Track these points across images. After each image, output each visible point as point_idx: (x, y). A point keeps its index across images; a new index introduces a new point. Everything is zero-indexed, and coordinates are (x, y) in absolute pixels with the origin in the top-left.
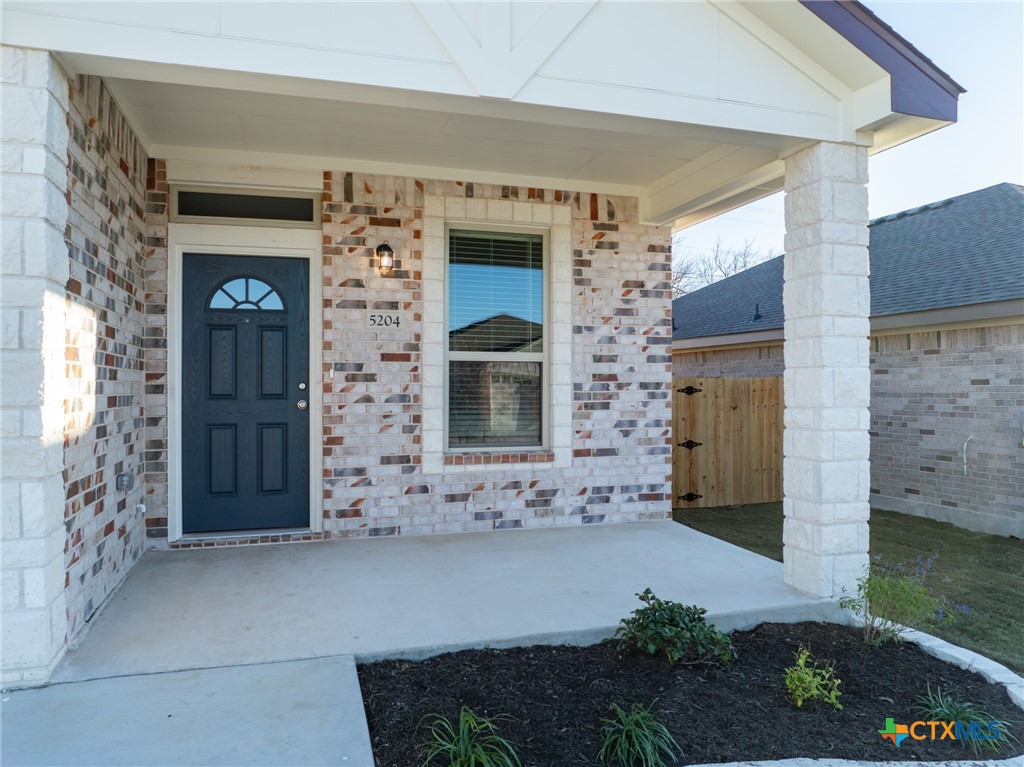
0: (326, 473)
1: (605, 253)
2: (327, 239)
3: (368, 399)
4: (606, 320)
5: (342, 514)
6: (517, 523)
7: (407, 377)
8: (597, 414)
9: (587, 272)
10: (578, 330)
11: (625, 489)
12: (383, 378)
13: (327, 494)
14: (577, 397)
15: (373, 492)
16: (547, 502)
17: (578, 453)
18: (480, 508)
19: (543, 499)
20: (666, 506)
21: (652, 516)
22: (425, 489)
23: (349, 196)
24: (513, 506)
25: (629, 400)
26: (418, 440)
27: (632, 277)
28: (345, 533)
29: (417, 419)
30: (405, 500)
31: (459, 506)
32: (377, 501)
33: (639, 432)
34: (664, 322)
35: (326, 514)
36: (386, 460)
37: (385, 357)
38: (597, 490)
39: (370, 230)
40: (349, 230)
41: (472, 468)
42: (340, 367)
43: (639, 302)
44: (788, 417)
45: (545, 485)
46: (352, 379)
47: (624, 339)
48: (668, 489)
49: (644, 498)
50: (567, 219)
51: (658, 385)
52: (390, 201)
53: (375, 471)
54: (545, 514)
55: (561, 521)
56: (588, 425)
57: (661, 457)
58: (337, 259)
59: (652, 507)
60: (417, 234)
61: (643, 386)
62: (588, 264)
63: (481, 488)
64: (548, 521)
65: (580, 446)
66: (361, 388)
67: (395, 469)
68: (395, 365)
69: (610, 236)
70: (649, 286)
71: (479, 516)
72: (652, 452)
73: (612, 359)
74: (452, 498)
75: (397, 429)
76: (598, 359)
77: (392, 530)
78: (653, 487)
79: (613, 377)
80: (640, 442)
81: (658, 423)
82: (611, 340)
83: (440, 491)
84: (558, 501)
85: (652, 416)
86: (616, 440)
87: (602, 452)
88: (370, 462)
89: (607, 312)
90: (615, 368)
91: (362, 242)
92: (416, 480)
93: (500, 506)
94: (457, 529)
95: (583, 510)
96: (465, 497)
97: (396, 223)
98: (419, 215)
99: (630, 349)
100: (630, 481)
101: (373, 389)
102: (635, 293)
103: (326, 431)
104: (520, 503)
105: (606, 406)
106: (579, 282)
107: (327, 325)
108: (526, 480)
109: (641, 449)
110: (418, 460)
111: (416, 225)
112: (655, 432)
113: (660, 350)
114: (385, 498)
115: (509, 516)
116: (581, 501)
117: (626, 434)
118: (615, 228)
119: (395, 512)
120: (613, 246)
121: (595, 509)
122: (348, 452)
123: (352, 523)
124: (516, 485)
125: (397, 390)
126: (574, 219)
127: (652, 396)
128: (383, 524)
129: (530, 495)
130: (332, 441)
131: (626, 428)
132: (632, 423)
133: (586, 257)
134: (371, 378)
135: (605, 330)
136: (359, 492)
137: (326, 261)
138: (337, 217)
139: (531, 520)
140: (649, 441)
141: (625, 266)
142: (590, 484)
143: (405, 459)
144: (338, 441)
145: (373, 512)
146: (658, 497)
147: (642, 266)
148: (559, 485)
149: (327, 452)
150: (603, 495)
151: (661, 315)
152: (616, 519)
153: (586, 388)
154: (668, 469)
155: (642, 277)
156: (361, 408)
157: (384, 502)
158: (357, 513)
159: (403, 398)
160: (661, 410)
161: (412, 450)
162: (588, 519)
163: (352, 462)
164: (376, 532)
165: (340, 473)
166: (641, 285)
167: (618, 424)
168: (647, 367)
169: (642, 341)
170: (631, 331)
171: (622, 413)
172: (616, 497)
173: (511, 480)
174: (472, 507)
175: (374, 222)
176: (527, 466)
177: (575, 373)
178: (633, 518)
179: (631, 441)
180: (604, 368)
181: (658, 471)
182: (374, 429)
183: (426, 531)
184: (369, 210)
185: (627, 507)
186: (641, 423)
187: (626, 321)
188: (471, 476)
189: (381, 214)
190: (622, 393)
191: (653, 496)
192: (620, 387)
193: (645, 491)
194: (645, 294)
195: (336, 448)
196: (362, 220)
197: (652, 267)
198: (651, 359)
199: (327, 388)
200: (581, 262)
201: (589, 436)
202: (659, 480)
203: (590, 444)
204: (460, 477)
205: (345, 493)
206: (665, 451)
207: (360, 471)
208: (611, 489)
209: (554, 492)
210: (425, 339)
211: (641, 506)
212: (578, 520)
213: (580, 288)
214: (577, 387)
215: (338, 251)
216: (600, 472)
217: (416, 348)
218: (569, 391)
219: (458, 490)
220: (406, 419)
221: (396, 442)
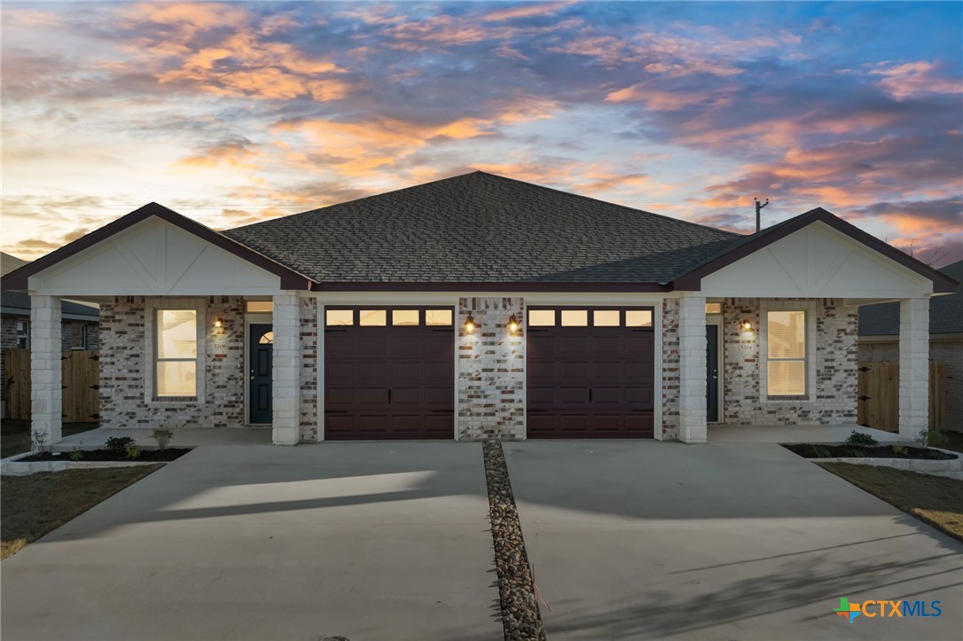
0: (725, 402)
1: (829, 318)
2: (725, 319)
3: (740, 376)
4: (830, 345)
5: (731, 416)
6: (794, 423)
7: (754, 368)
8: (826, 382)
9: (822, 326)
10: (818, 349)
11: (837, 412)
12: (745, 368)
13: (726, 409)
14: (818, 375)
15: (742, 409)
16: (806, 416)
17: (818, 397)
18: (780, 417)
19: (805, 414)
20: (855, 419)
21: (848, 423)
22: (760, 409)
23: (733, 303)
24: (793, 416)
25: (840, 376)
26: (758, 391)
27: (840, 327)
28: (732, 423)
29: (758, 383)
30: (753, 413)
31: (773, 415)
32: (743, 412)
33: (844, 389)
34: (855, 345)
35: (725, 416)
36: (746, 398)
37: (746, 361)
38: (826, 412)
39: (741, 315)
40: (734, 315)
41: (777, 402)
42: (730, 364)
43: (844, 337)
44: (901, 384)
45: (805, 409)
46: (735, 368)
47: (838, 352)
48: (856, 412)
49: (845, 415)
50: (814, 306)
51: (852, 371)
52: (748, 304)
53: (743, 402)
54: (805, 420)
55: (812, 423)
56: (823, 386)
57: (853, 400)
58: (730, 326)
59: (849, 419)
60: (757, 315)
61: (845, 371)
62: (823, 323)
63: (781, 409)
64: (806, 423)
65: (819, 394)
66: (738, 372)
67: (749, 401)
68: (750, 363)
69: (832, 312)
70: (848, 331)
71: (780, 420)
72: (849, 397)
73: (833, 360)
74: (770, 412)
75: (750, 387)
76: (827, 360)
77: (748, 423)
78: (849, 411)
79: (833, 367)
80: (844, 393)
81: (852, 386)
82: (832, 353)
83: (766, 409)
84: (810, 415)
85: (849, 382)
86: (835, 393)
87: (828, 397)
88: (741, 398)
89: (830, 342)
90: (834, 364)
91: (738, 319)
92: (757, 405)
93: (788, 416)
94: (772, 424)
95: (820, 419)
96: (775, 412)
97: (750, 312)
98: (758, 308)
99: (840, 356)
100: (840, 409)
101: (742, 372)
102: (842, 334)
103: (725, 387)
104: (796, 415)
105: (830, 379)
106: (819, 331)
107: (725, 349)
108: (798, 407)
109: (845, 396)
110: (758, 398)
111: (757, 312)
112: (850, 390)
113: (852, 356)
114: (746, 411)
115: (791, 420)
116: (819, 416)
117: (838, 390)
118: (834, 308)
119: (750, 416)
120: (833, 315)
121: (825, 419)
122: (734, 394)
123: (734, 420)
124: (794, 408)
125: (750, 373)
126: (817, 306)
127: (849, 375)
128: (745, 421)
129: (799, 412)
130: (727, 391)
131: (838, 387)
132: (841, 386)
133: (822, 320)
134: (741, 368)
135: (830, 349)
136: (737, 409)
137: (725, 327)
138: (729, 311)
139: (800, 422)
140: (848, 393)
141: (838, 323)
142: (823, 409)
143: (753, 398)
144: (730, 390)
145: (742, 416)
146: (852, 415)
147: (844, 323)
148: (811, 409)
149: (726, 394)
150: (828, 413)
151: (853, 342)
152: (834, 423)
153: (822, 372)
154: (856, 404)
155: (845, 327)
156: (738, 379)
157: (746, 413)
158: (736, 416)
159: (752, 375)
160: (853, 381)
161: (756, 394)
162: (822, 423)
163: (735, 398)
164: (743, 423)
165: (731, 402)
166: (844, 330)
167: (835, 386)
168: (847, 363)
169: (845, 353)
170: (840, 349)
171: (837, 381)
172: (834, 415)
173: (792, 406)
174: (777, 416)
175: (742, 312)
176: (798, 401)
177: (817, 366)
178: (841, 423)
179: (840, 392)
180: (829, 364)
181: (852, 405)
182: (742, 386)
183: (761, 424)
184: (741, 308)
185: (838, 419)
186: (845, 386)
187: (838, 345)
188: (777, 404)
189: (745, 309)
190: (837, 374)
191: (849, 414)
192: (836, 371)
193: (846, 413)
194: (846, 334)
195: (730, 393)
196: (738, 311)
197: (849, 323)
198: (849, 360)
199: (726, 372)
200: (820, 323)
201: (823, 390)
202: (852, 409)
203: (823, 394)
204: (773, 405)
205: (732, 409)
206: (855, 397)
207: (737, 401)
208: (832, 412)
209: (809, 412)
210: (761, 354)
211: (844, 419)
212: (818, 423)
213: (819, 333)
214: (818, 371)
215: (730, 323)
216: (827, 405)
217: (757, 357)
218: (815, 372)
219: (773, 409)
220: (754, 383)
221: (750, 391)
